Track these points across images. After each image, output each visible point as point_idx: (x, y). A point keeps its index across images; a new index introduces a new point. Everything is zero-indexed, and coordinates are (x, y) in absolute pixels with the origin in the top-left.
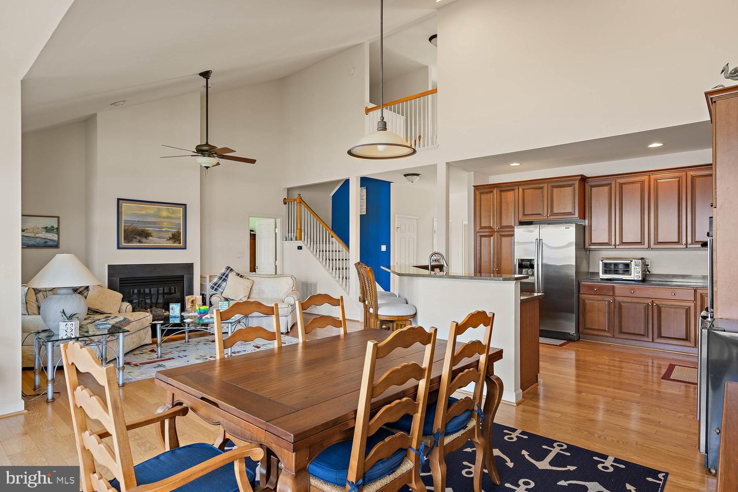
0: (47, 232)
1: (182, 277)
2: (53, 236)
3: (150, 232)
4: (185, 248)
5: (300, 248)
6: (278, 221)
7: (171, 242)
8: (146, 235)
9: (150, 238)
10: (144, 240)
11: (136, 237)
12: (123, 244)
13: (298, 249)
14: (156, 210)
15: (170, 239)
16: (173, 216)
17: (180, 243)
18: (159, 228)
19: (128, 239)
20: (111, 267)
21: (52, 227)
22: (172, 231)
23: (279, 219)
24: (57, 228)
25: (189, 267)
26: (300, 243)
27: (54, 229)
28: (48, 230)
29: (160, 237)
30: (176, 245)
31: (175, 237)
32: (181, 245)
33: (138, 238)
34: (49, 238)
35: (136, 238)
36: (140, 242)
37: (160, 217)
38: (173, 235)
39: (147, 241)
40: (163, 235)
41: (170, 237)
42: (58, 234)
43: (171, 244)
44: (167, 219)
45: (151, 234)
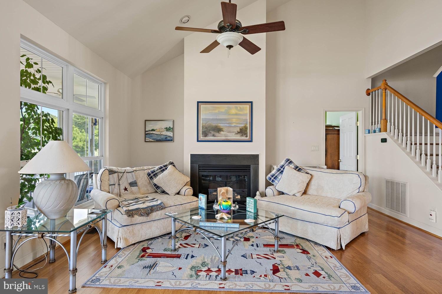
0: (167, 131)
1: (249, 167)
2: (170, 134)
3: (221, 127)
4: (251, 141)
5: (384, 140)
6: (360, 113)
7: (239, 135)
8: (218, 130)
9: (222, 133)
10: (217, 134)
11: (211, 132)
12: (202, 138)
13: (382, 142)
14: (226, 109)
15: (238, 133)
16: (241, 113)
17: (247, 137)
19: (205, 134)
20: (192, 156)
21: (170, 127)
22: (240, 126)
23: (361, 111)
24: (172, 128)
25: (256, 158)
26: (384, 135)
27: (171, 129)
28: (168, 129)
29: (229, 132)
30: (244, 138)
31: (242, 131)
32: (248, 138)
33: (213, 132)
34: (168, 135)
35: (211, 133)
36: (214, 136)
37: (230, 115)
38: (240, 129)
39: (219, 135)
40: (232, 129)
41: (238, 132)
42: (173, 131)
43: (238, 137)
44: (235, 116)
45: (222, 129)
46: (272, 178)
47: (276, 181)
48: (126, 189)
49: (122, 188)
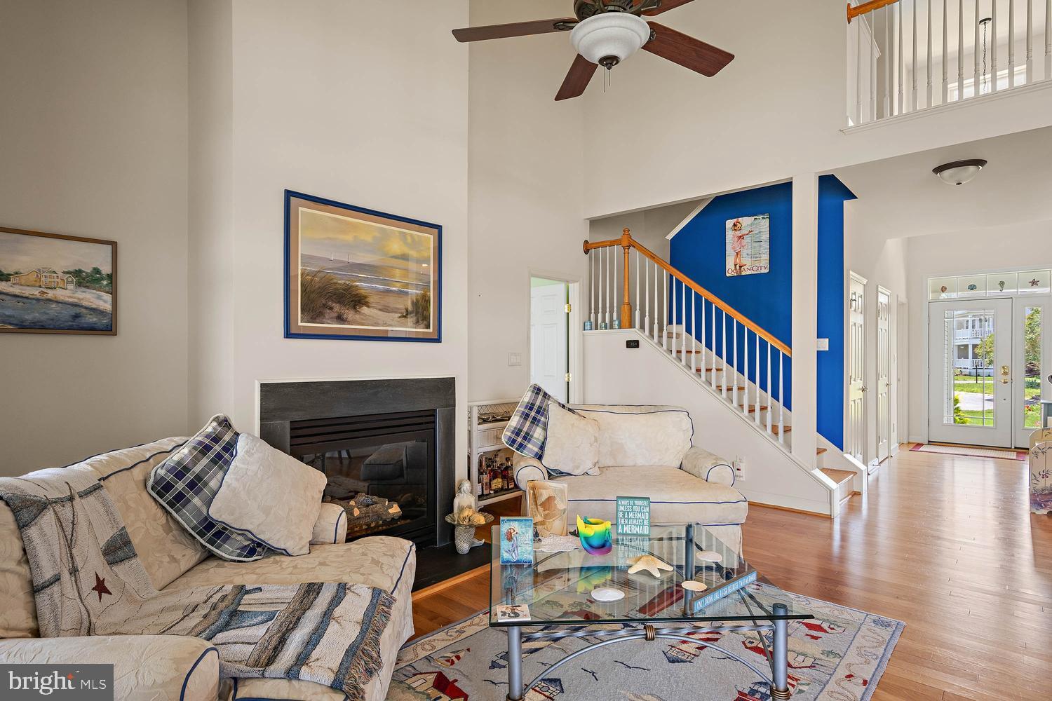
0: (79, 284)
1: (432, 413)
2: (98, 300)
3: (363, 292)
4: (438, 340)
5: (633, 344)
6: (575, 289)
7: (409, 321)
8: (356, 300)
9: (365, 310)
10: (350, 314)
11: (330, 303)
12: (301, 324)
13: (630, 347)
15: (409, 313)
17: (428, 327)
18: (383, 282)
19: (313, 309)
20: (268, 390)
21: (97, 271)
23: (577, 285)
24: (110, 276)
25: (446, 387)
26: (633, 334)
27: (102, 279)
28: (83, 279)
29: (385, 309)
30: (420, 330)
31: (419, 310)
32: (431, 330)
33: (337, 307)
34: (85, 303)
35: (331, 308)
36: (340, 319)
38: (413, 303)
39: (357, 316)
40: (391, 302)
41: (407, 310)
42: (114, 292)
43: (409, 328)
44: (401, 261)
45: (366, 297)
46: (519, 440)
47: (529, 446)
48: (101, 588)
49: (88, 582)
